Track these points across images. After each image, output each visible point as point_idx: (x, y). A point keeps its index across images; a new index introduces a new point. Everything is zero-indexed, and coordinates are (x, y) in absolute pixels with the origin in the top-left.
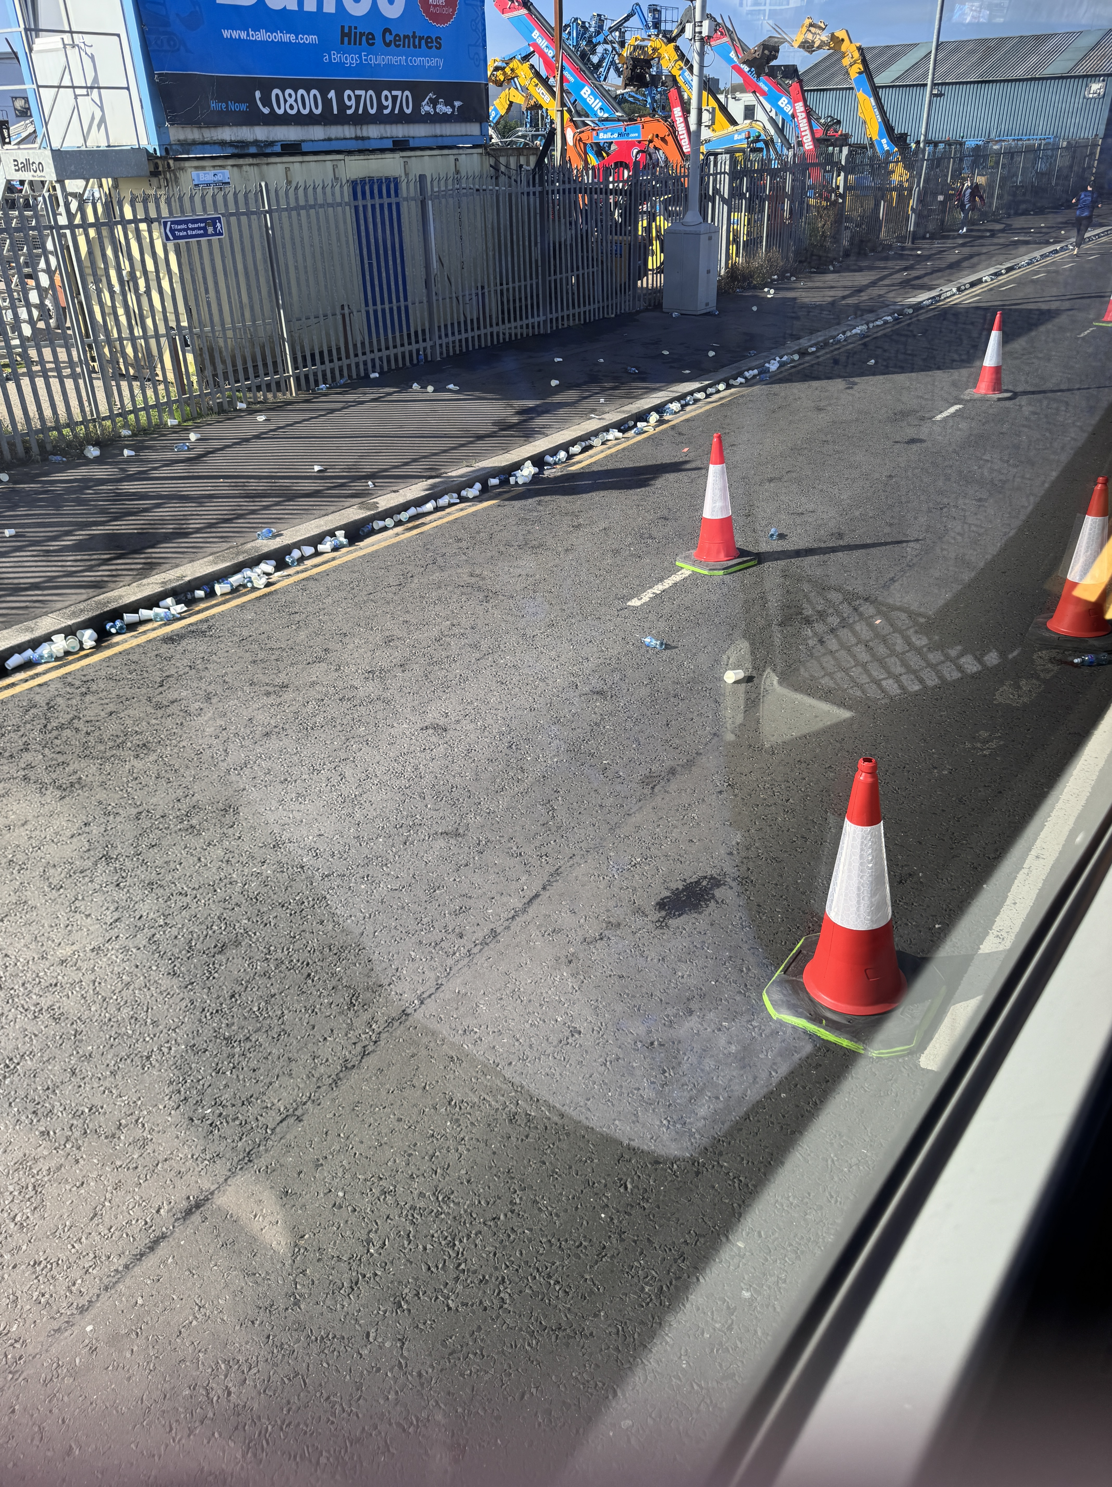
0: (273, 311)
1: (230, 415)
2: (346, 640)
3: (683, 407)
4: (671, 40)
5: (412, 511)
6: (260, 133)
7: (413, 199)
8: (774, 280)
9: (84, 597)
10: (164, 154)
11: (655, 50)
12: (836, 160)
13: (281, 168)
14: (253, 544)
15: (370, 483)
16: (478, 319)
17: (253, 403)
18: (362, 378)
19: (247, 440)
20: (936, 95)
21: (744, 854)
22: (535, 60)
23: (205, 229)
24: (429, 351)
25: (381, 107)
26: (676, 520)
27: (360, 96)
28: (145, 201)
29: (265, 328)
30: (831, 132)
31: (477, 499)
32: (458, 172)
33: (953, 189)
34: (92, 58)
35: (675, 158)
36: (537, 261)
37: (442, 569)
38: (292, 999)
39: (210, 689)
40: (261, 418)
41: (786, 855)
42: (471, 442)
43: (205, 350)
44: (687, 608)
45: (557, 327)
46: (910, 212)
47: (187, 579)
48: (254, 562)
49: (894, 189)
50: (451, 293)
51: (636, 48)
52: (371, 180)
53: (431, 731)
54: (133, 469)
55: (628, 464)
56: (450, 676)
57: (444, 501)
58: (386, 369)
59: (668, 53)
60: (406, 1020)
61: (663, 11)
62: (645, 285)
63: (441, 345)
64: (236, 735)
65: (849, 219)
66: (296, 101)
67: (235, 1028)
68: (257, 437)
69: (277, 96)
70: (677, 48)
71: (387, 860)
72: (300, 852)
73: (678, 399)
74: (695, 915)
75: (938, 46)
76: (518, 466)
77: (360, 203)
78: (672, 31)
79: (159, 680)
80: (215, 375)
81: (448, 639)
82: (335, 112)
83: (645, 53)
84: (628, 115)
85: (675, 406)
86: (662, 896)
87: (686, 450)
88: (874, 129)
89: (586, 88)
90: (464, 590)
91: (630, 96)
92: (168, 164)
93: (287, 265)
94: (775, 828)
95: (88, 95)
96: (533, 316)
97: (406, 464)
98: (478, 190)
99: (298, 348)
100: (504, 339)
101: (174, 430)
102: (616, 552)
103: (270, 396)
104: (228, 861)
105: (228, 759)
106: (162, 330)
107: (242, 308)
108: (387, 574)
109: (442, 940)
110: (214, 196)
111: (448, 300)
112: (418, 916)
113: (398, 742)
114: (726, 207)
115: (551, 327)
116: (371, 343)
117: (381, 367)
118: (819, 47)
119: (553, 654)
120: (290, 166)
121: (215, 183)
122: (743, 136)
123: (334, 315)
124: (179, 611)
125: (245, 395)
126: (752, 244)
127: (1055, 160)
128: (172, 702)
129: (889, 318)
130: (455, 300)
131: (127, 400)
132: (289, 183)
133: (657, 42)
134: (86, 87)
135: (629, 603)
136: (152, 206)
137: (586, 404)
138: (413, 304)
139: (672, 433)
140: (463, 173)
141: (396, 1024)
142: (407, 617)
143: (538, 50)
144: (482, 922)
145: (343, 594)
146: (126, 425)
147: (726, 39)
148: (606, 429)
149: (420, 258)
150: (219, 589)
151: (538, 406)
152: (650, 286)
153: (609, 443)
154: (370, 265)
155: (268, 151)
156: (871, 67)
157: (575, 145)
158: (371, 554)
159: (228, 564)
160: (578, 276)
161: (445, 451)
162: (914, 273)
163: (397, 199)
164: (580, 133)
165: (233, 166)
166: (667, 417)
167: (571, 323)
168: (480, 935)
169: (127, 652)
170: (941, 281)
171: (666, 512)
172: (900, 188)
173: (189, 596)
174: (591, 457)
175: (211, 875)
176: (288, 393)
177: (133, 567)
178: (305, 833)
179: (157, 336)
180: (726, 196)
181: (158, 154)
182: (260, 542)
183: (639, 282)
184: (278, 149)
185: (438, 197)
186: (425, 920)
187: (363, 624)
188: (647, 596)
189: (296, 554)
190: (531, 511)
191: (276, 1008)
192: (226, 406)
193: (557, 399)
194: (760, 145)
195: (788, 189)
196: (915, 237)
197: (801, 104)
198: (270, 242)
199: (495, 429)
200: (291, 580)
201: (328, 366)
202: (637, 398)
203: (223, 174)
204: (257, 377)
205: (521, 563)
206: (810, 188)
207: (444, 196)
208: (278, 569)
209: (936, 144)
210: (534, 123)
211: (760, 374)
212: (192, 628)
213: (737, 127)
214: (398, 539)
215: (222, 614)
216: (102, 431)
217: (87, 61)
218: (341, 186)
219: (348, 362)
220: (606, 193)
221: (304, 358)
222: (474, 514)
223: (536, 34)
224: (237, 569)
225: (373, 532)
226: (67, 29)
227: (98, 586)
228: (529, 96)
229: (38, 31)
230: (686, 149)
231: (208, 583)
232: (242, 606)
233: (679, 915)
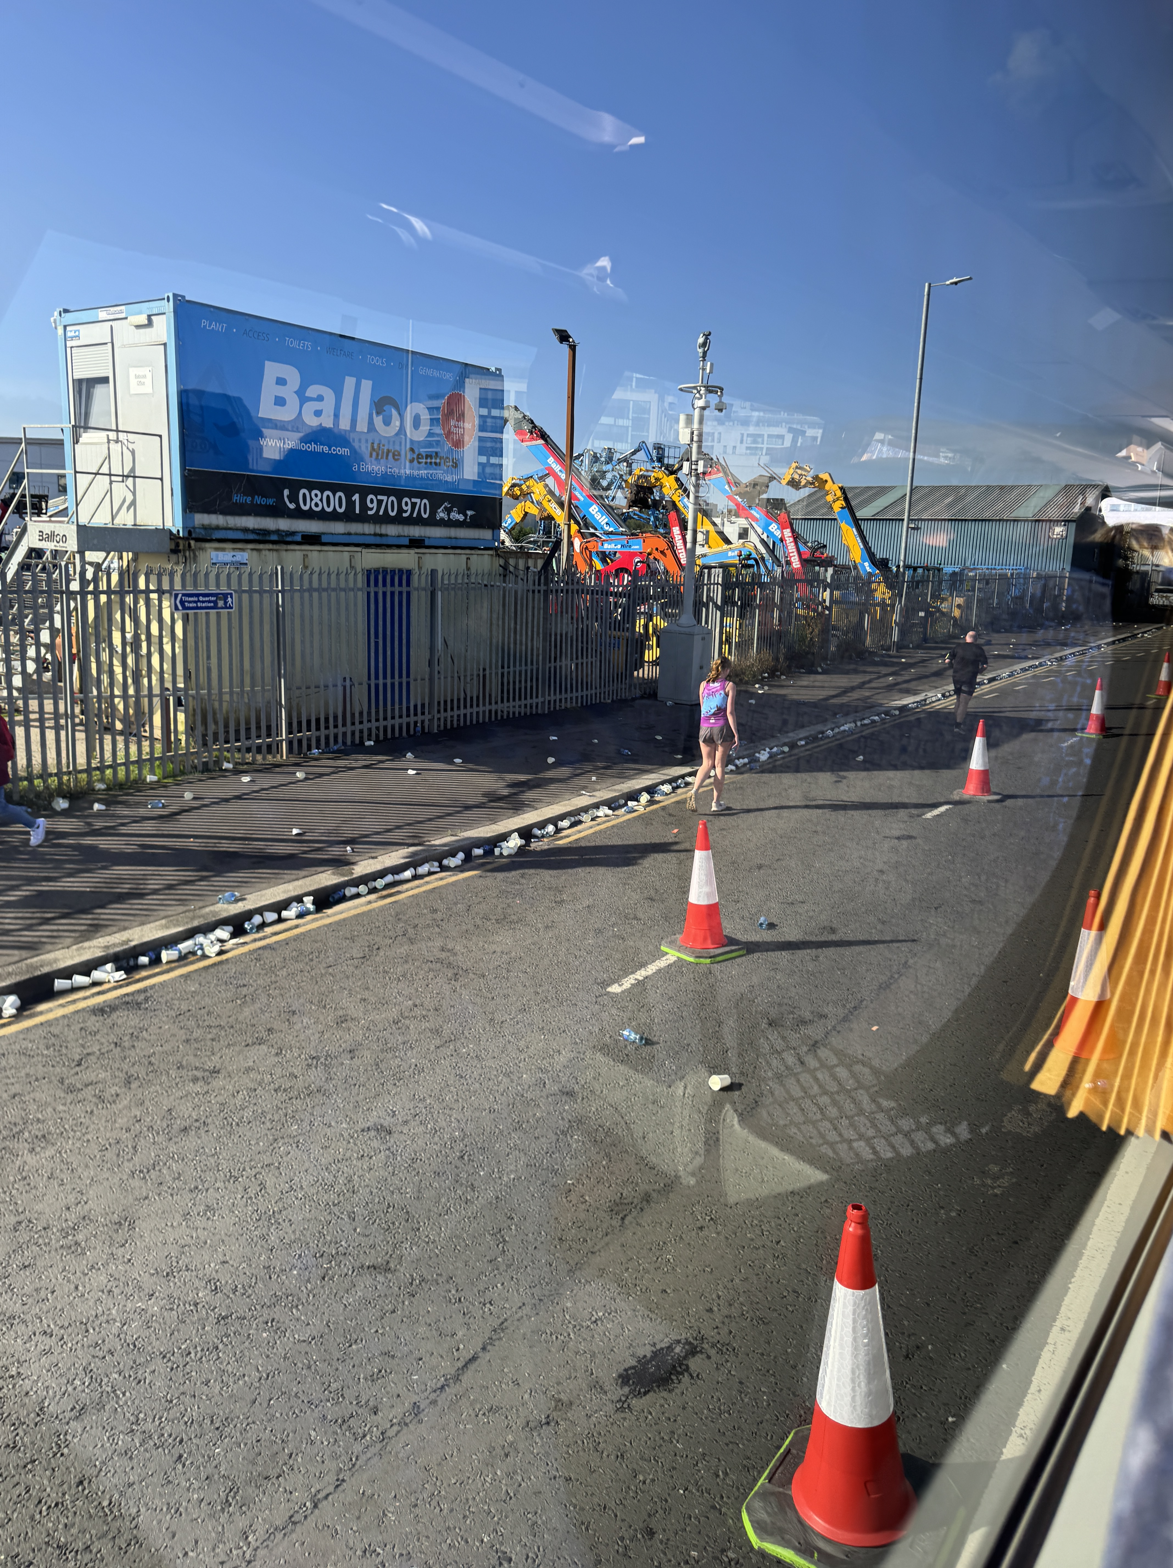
0: (273, 679)
1: (214, 774)
2: (295, 1019)
3: (674, 789)
4: (672, 473)
5: (389, 878)
6: (283, 524)
7: (425, 589)
8: (765, 678)
9: (16, 959)
10: (186, 535)
11: (657, 479)
12: (821, 577)
13: (299, 555)
14: (211, 908)
15: (348, 848)
16: (478, 697)
17: (240, 764)
18: (357, 745)
19: (227, 800)
20: (913, 528)
21: (725, 1312)
22: (550, 481)
23: (215, 602)
24: (427, 723)
25: (401, 510)
26: (663, 902)
27: (383, 500)
28: (160, 576)
29: (263, 696)
30: (817, 554)
31: (459, 869)
32: (468, 569)
33: (934, 607)
34: (133, 452)
35: (674, 569)
36: (538, 649)
37: (411, 941)
38: (154, 1491)
39: (132, 1071)
40: (246, 779)
41: (775, 1315)
42: (458, 812)
43: (199, 711)
44: (670, 998)
45: (555, 708)
46: (893, 625)
47: (133, 944)
48: (207, 929)
49: (878, 605)
50: (453, 672)
51: (640, 477)
52: (385, 571)
53: (373, 1133)
54: (99, 824)
55: (616, 841)
56: (405, 1066)
57: (423, 869)
58: (381, 737)
59: (669, 483)
60: (293, 1531)
61: (667, 449)
62: (641, 675)
63: (439, 719)
64: (150, 1128)
65: (835, 628)
66: (321, 500)
67: (74, 1531)
68: (238, 797)
69: (304, 495)
70: (677, 480)
71: (299, 1299)
72: (197, 1283)
73: (669, 782)
74: (665, 1394)
75: (912, 490)
76: (504, 837)
77: (372, 589)
78: (674, 465)
79: (77, 1057)
80: (204, 736)
81: (407, 1022)
82: (357, 511)
83: (648, 481)
84: (630, 531)
85: (666, 788)
86: (627, 1365)
87: (676, 831)
88: (857, 552)
89: (595, 506)
90: (433, 966)
91: (635, 514)
92: (189, 545)
93: (293, 639)
94: (763, 1277)
95: (123, 481)
96: (531, 697)
97: (389, 831)
98: (486, 585)
99: (295, 715)
100: (502, 716)
101: (153, 786)
102: (598, 932)
103: (259, 757)
104: (110, 1291)
105: (136, 1159)
106: (156, 690)
107: (242, 675)
108: (353, 945)
109: (352, 1416)
110: (229, 575)
111: (449, 679)
112: (326, 1380)
113: (333, 1146)
114: (718, 613)
115: (549, 708)
116: (369, 713)
117: (377, 736)
118: (805, 486)
119: (522, 1044)
120: (309, 553)
121: (233, 563)
122: (736, 553)
123: (335, 686)
124: (117, 979)
125: (233, 756)
126: (743, 645)
127: (1028, 588)
128: (87, 1086)
129: (876, 718)
130: (456, 679)
131: (108, 755)
132: (306, 567)
133: (659, 474)
134: (123, 476)
135: (609, 989)
136: (166, 580)
137: (577, 781)
138: (416, 680)
139: (662, 813)
140: (473, 570)
141: (279, 1536)
142: (366, 995)
143: (551, 472)
144: (403, 1392)
145: (301, 966)
146: (102, 780)
147: (721, 475)
148: (597, 806)
149: (425, 640)
150: (165, 955)
151: (529, 780)
152: (646, 676)
153: (599, 820)
154: (377, 643)
155: (289, 539)
156: (853, 503)
157: (582, 552)
158: (339, 923)
159: (180, 929)
160: (577, 665)
161: (430, 820)
162: (900, 679)
163: (408, 589)
164: (587, 542)
165: (252, 550)
166: (658, 797)
167: (569, 706)
168: (398, 1411)
169: (49, 1023)
170: (927, 687)
171: (652, 892)
172: (883, 604)
173: (132, 963)
174: (580, 832)
175: (85, 1310)
176: (279, 756)
177: (76, 928)
178: (206, 1258)
179: (150, 696)
180: (719, 603)
181: (181, 535)
182: (220, 906)
183: (636, 673)
184: (298, 538)
185: (447, 589)
186: (334, 1386)
187: (315, 1001)
188: (628, 982)
189: (257, 919)
190: (513, 883)
191: (131, 1503)
192: (211, 766)
193: (550, 774)
194: (752, 562)
195: (777, 599)
196: (900, 646)
197: (789, 530)
198: (279, 617)
199: (485, 800)
200: (246, 949)
201: (323, 732)
202: (629, 778)
203: (242, 556)
204: (248, 738)
205: (497, 938)
206: (798, 600)
207: (454, 589)
208: (234, 935)
209: (915, 569)
210: (547, 532)
211: (749, 763)
212: (127, 999)
213: (731, 546)
214: (369, 907)
215: (162, 984)
216: (76, 786)
217: (128, 455)
218: (355, 574)
219: (344, 729)
220: (607, 595)
221: (300, 723)
222: (453, 884)
223: (551, 460)
224: (190, 934)
225: (344, 899)
226: (114, 428)
227: (33, 947)
228: (543, 509)
229: (86, 428)
230: (683, 561)
231: (154, 949)
232: (186, 976)
233: (645, 1393)
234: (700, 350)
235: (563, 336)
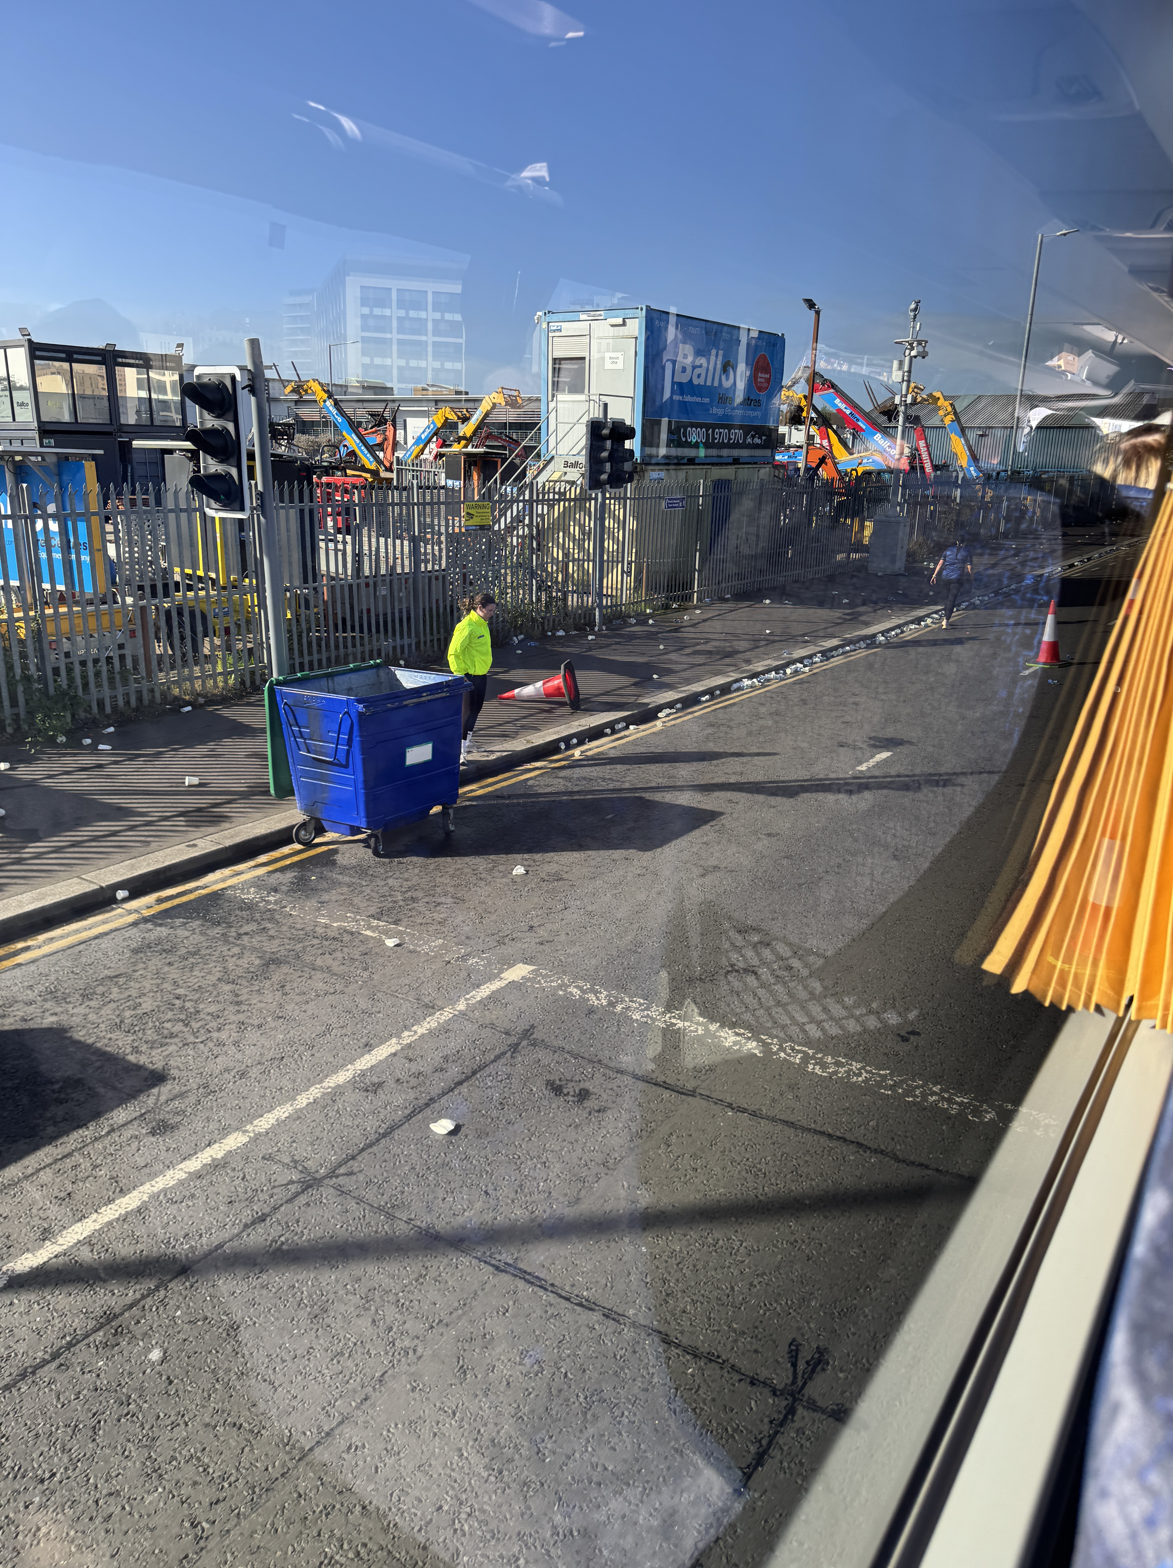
6: (680, 452)
13: (684, 473)
25: (730, 439)
27: (722, 432)
30: (941, 462)
52: (722, 481)
66: (696, 434)
69: (689, 431)
77: (717, 494)
82: (711, 441)
92: (642, 468)
120: (688, 471)
121: (658, 480)
132: (686, 481)
155: (681, 462)
156: (961, 417)
163: (731, 492)
165: (667, 470)
181: (639, 462)
197: (923, 441)
203: (662, 475)
234: (912, 314)
235: (811, 304)
